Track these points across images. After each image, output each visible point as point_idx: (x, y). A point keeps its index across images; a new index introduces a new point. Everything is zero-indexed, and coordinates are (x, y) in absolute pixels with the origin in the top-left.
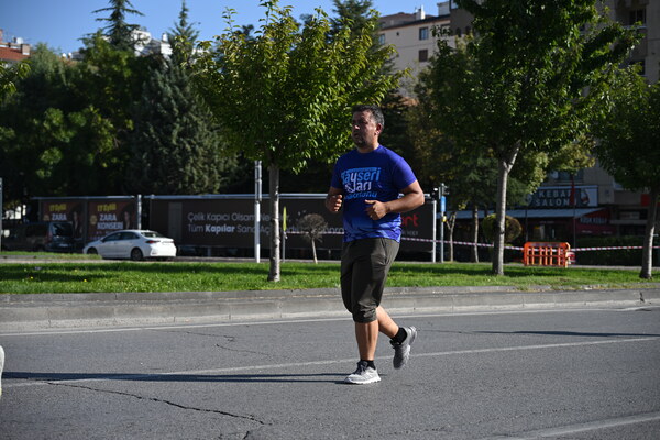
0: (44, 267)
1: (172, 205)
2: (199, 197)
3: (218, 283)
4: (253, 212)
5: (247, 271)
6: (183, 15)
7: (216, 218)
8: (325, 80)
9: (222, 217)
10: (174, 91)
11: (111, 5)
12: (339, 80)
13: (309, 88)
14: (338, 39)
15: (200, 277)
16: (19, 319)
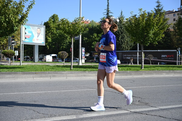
0: (94, 66)
1: (119, 53)
2: (125, 51)
3: (130, 69)
4: (137, 54)
5: (136, 67)
6: (121, 13)
7: (129, 56)
8: (153, 26)
9: (130, 56)
10: (120, 29)
11: (106, 12)
12: (156, 25)
13: (150, 28)
14: (156, 17)
15: (126, 68)
16: (90, 76)
